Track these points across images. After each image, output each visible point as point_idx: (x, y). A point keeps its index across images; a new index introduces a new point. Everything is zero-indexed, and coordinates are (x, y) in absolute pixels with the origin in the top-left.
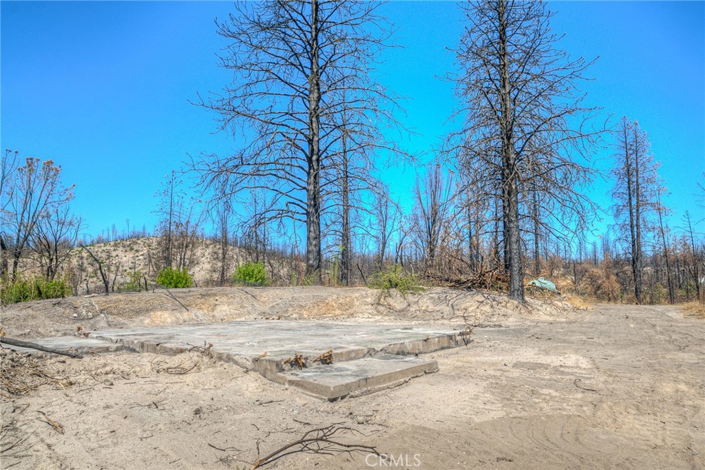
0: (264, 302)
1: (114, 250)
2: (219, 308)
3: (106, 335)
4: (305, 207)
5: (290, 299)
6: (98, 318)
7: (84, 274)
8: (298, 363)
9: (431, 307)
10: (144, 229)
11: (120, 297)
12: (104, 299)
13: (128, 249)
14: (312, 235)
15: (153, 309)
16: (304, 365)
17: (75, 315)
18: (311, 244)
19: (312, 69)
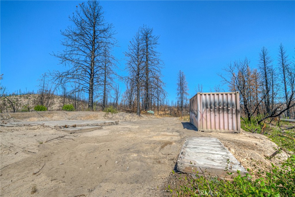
0: (69, 115)
1: (20, 98)
2: (54, 117)
3: (12, 123)
4: (89, 88)
5: (78, 114)
6: (10, 119)
7: (6, 107)
8: (66, 127)
9: (118, 117)
10: (33, 91)
11: (19, 113)
12: (13, 114)
13: (26, 98)
14: (90, 97)
15: (31, 117)
16: (68, 127)
17: (2, 118)
18: (90, 99)
19: (92, 49)
